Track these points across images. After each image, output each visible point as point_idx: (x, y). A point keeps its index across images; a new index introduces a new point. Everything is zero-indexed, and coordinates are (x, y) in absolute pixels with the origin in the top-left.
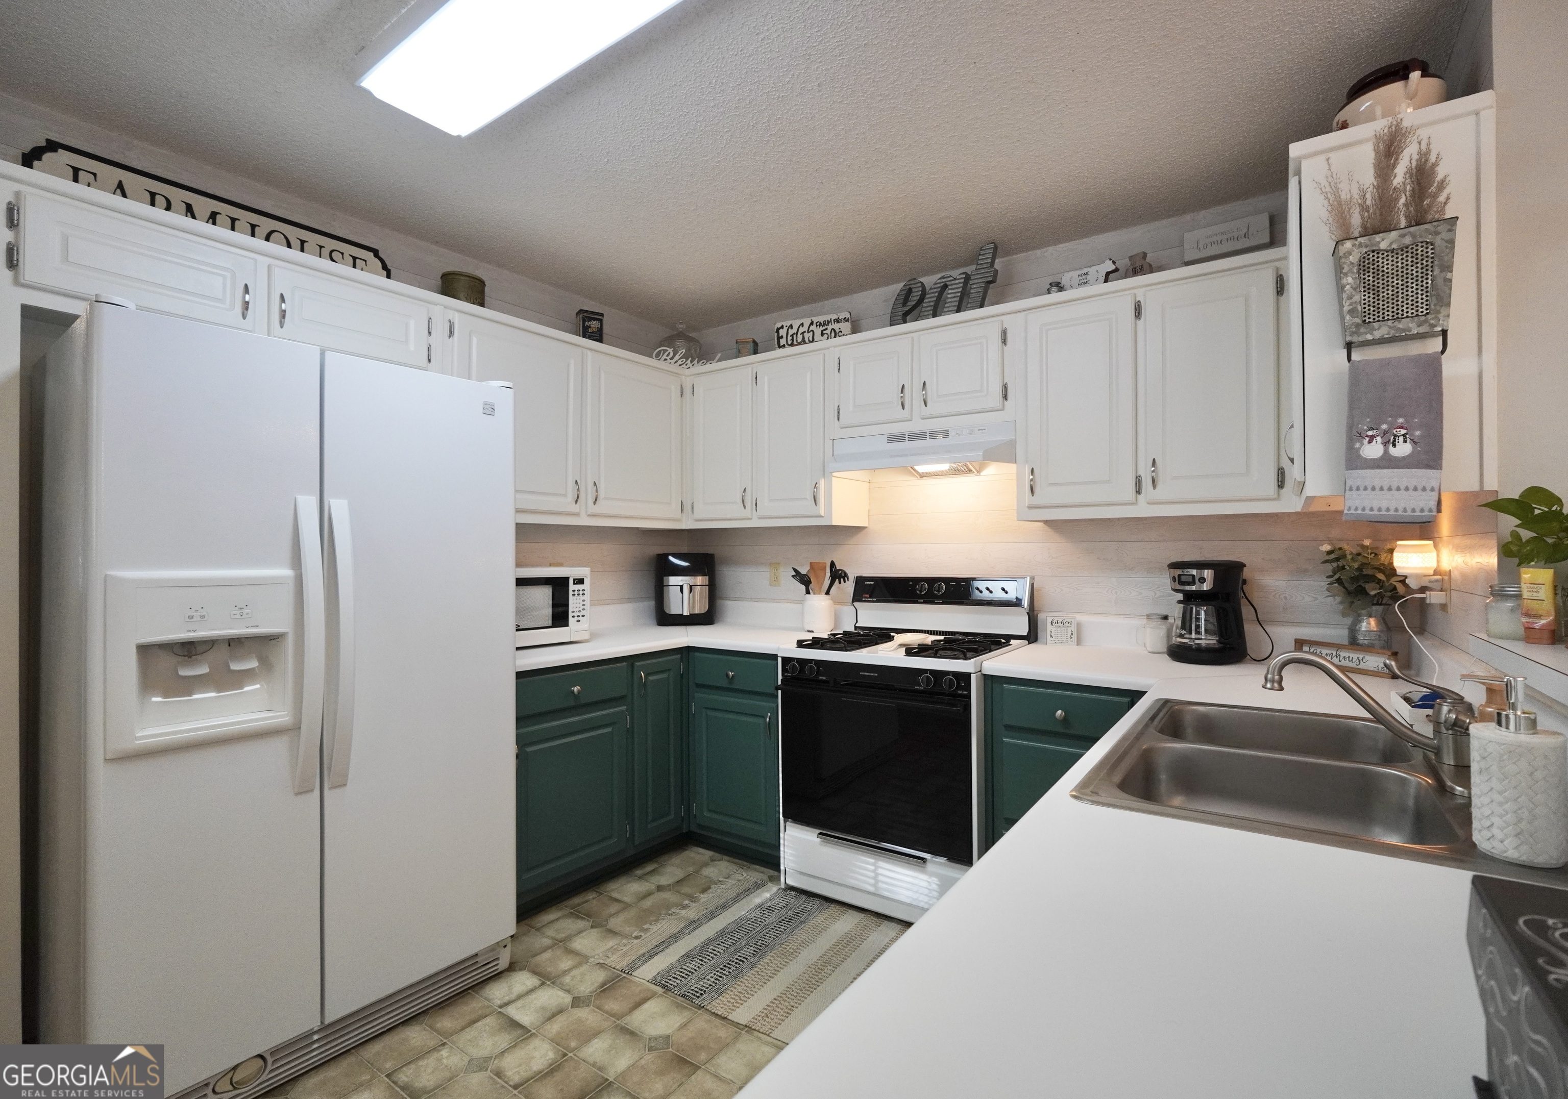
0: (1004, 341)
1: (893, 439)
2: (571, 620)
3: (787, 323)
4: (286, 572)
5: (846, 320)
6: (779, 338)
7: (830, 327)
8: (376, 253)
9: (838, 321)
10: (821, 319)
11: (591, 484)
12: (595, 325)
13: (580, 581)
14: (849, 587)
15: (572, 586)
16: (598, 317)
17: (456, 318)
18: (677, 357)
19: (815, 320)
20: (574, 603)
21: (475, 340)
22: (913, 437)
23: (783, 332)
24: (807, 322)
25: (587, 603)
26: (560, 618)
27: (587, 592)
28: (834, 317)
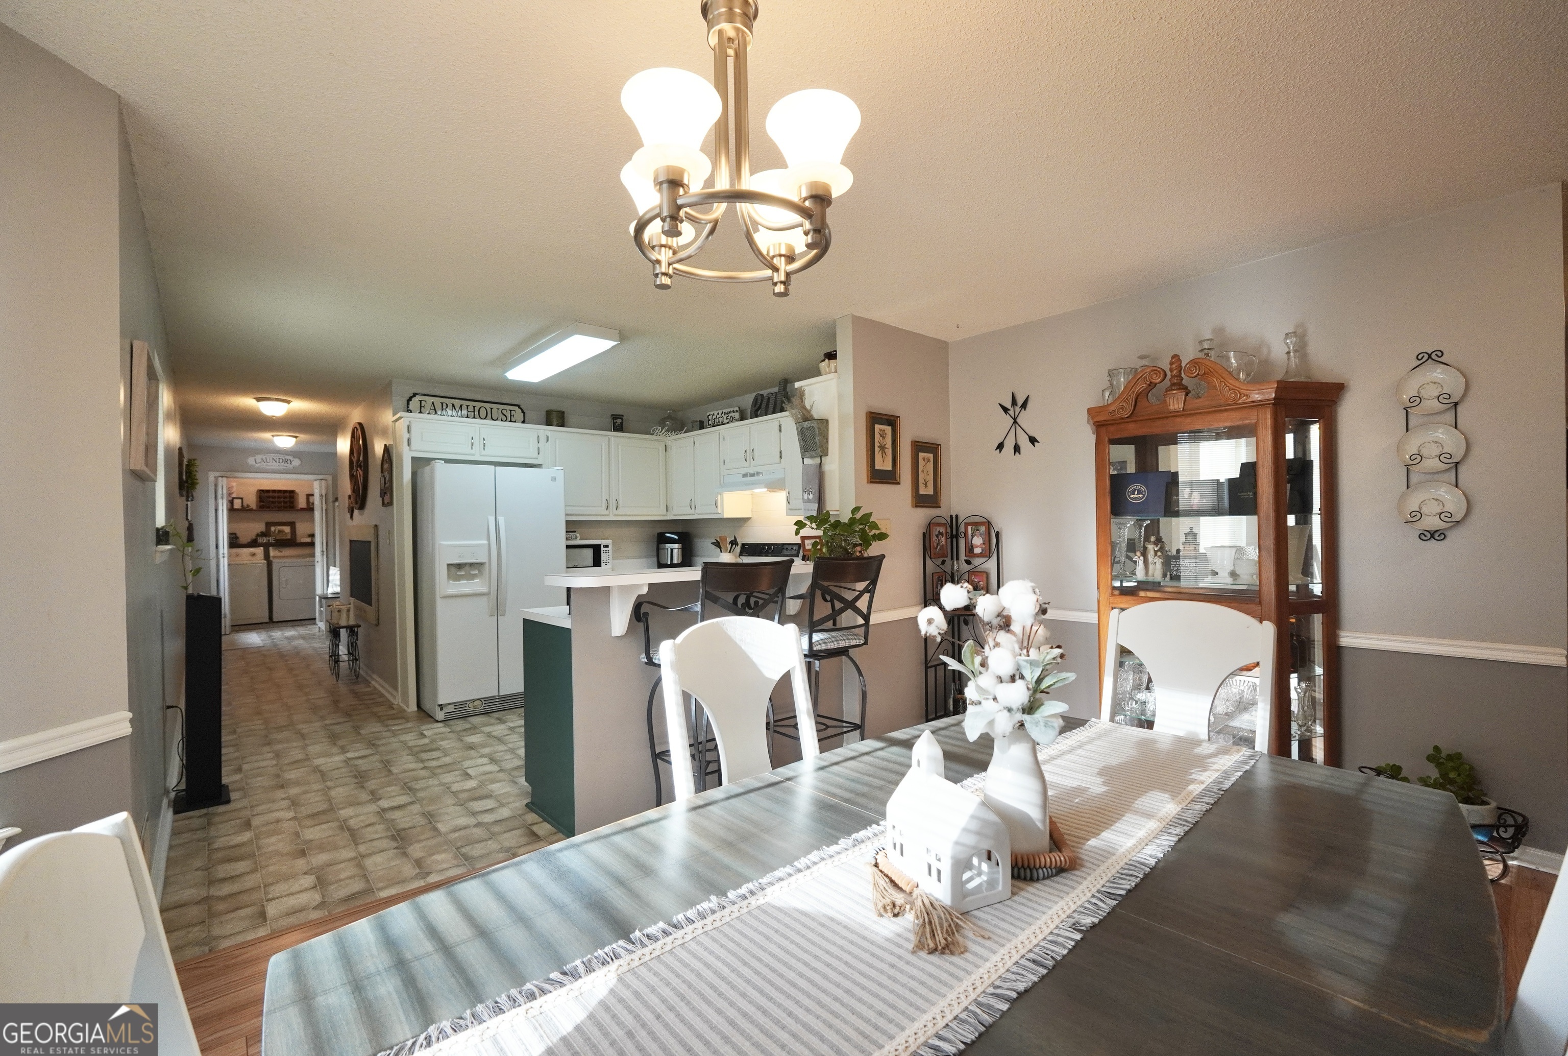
0: (780, 431)
1: (745, 475)
2: (602, 564)
3: (712, 413)
4: (486, 542)
5: (737, 411)
6: (709, 420)
7: (730, 415)
8: (519, 406)
9: (733, 412)
10: (726, 411)
11: (614, 501)
12: (619, 421)
13: (607, 546)
14: (738, 549)
15: (603, 549)
16: (620, 417)
17: (549, 434)
18: (663, 431)
19: (724, 411)
20: (604, 557)
21: (557, 442)
22: (752, 475)
23: (710, 417)
24: (720, 412)
25: (611, 556)
26: (597, 562)
27: (610, 551)
28: (732, 409)
